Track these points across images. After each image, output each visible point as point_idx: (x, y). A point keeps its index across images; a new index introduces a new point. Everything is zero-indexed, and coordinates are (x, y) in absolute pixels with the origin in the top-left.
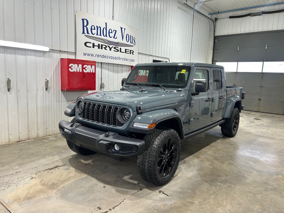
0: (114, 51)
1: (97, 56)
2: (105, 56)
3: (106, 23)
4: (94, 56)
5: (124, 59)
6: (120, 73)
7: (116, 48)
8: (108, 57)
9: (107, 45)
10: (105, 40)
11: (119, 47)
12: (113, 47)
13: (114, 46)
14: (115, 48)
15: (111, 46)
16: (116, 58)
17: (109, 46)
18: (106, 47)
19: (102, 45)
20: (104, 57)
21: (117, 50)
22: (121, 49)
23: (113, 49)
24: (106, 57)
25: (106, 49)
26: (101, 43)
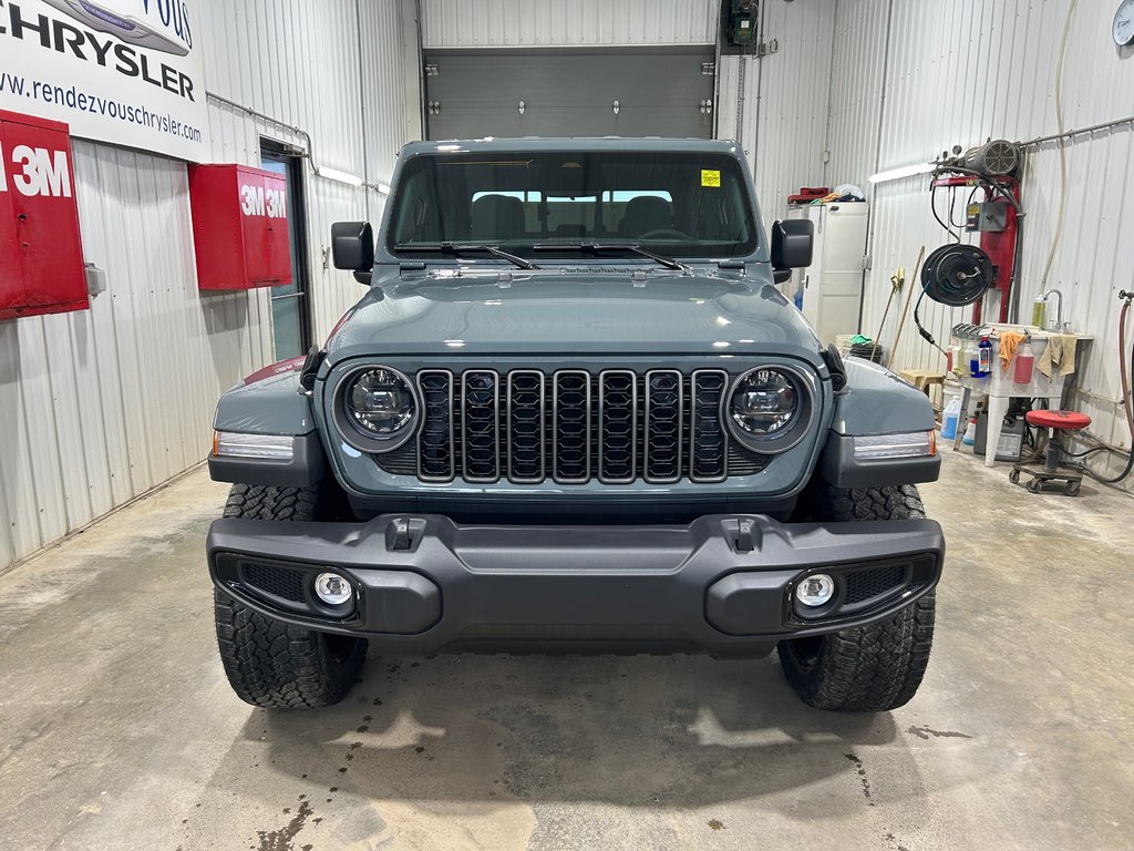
0: (118, 68)
1: (39, 89)
2: (82, 99)
4: (24, 93)
5: (162, 124)
6: (148, 201)
7: (124, 52)
8: (96, 107)
9: (82, 28)
11: (139, 50)
12: (113, 47)
13: (116, 41)
14: (119, 50)
15: (102, 38)
16: (131, 115)
17: (91, 38)
18: (80, 40)
19: (59, 26)
20: (75, 99)
21: (130, 69)
22: (144, 58)
23: (111, 57)
24: (88, 105)
25: (80, 55)
26: (54, 15)
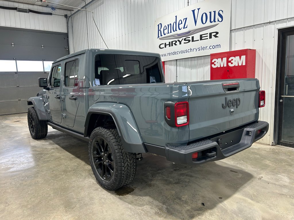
0: (184, 43)
1: (168, 54)
3: (176, 17)
4: (166, 56)
5: (198, 49)
8: (178, 53)
9: (176, 40)
10: (175, 35)
11: (191, 37)
12: (183, 39)
14: (185, 40)
15: (181, 39)
16: (187, 51)
17: (179, 41)
18: (176, 42)
19: (172, 42)
20: (175, 53)
21: (188, 41)
22: (193, 37)
23: (183, 41)
25: (176, 45)
26: (171, 41)
